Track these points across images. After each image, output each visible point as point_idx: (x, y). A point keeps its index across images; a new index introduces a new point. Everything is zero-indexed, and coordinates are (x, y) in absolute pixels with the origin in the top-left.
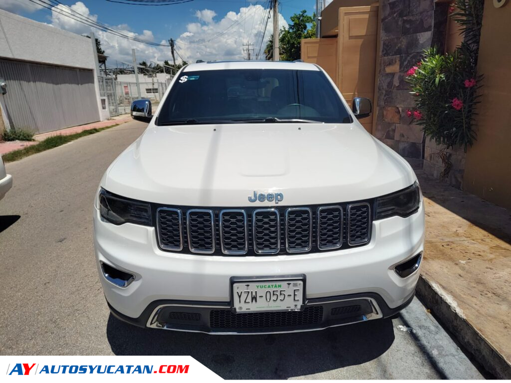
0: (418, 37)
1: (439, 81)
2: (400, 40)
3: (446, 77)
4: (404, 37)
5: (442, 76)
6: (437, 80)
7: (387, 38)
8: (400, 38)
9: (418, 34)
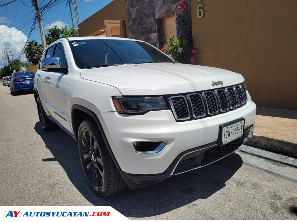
0: (150, 36)
1: (181, 51)
2: (141, 37)
3: (184, 49)
4: (143, 36)
5: (182, 49)
6: (180, 51)
7: (134, 36)
8: (140, 36)
9: (150, 34)
